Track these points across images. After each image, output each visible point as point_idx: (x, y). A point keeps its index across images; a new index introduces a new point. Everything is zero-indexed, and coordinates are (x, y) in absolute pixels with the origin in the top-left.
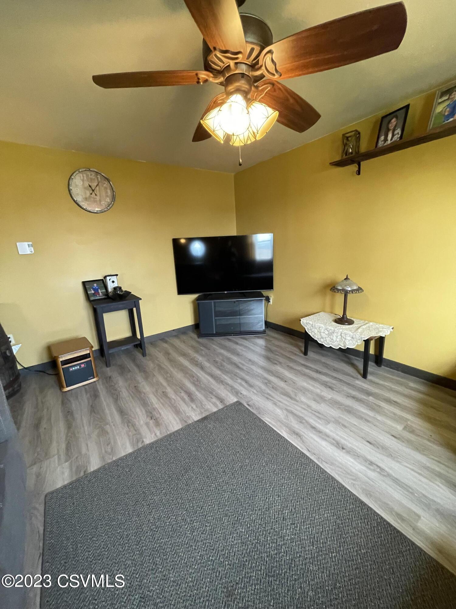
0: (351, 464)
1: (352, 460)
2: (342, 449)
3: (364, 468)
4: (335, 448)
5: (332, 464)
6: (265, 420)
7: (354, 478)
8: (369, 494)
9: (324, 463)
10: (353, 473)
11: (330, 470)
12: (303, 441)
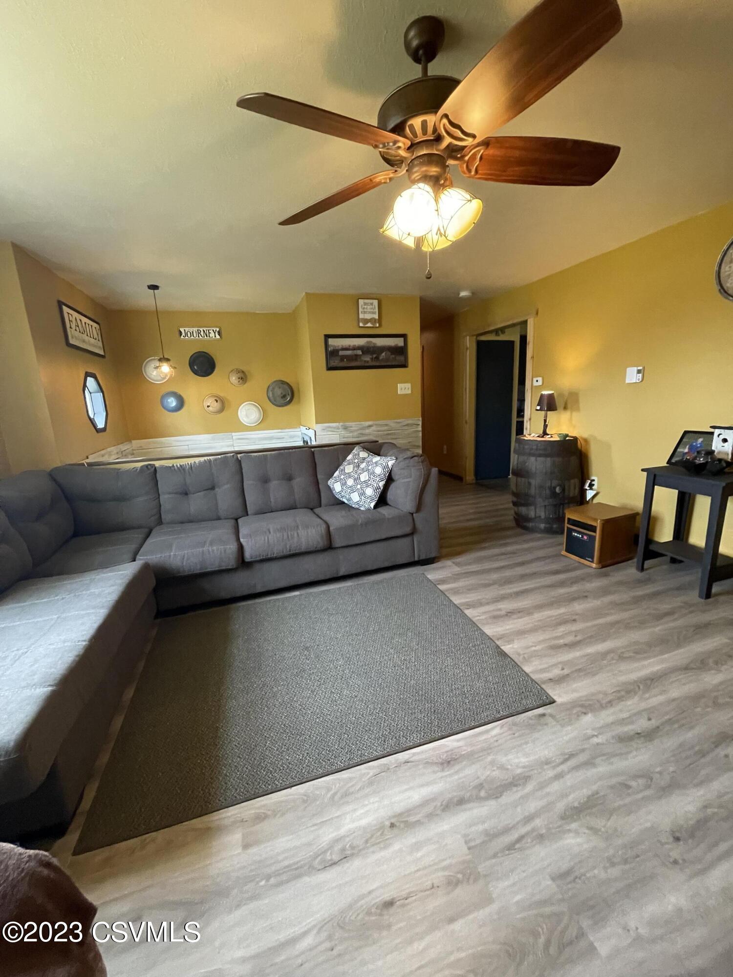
0: (358, 813)
1: (364, 822)
2: (393, 821)
3: (343, 831)
4: (398, 809)
5: (371, 783)
6: (496, 727)
7: (336, 798)
8: (307, 800)
9: (377, 771)
10: (343, 804)
11: (363, 772)
12: (427, 763)
